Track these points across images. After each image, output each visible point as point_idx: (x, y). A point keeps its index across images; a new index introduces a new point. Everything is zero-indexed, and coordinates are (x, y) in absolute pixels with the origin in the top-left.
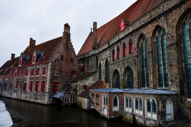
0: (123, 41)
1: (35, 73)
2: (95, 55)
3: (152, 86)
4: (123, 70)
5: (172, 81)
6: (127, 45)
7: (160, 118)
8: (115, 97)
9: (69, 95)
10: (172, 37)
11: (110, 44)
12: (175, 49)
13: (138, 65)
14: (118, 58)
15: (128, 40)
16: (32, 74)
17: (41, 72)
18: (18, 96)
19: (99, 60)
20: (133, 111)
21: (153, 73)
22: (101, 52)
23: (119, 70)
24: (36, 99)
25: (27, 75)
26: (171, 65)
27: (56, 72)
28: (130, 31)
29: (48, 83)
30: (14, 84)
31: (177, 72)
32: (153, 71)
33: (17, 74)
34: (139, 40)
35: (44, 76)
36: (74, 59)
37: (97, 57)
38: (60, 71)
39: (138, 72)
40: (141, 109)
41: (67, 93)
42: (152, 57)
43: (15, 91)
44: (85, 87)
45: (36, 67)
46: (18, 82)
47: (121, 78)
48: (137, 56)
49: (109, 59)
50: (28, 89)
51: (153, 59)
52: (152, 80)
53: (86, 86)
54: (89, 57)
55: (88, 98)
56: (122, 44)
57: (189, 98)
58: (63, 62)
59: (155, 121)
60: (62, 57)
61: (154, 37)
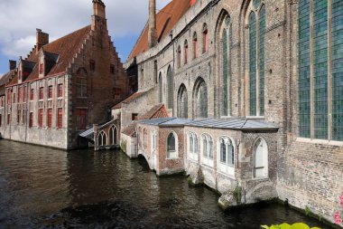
0: (193, 29)
1: (45, 94)
2: (152, 58)
3: (237, 114)
4: (192, 84)
5: (270, 102)
6: (200, 35)
7: (239, 175)
8: (171, 134)
9: (107, 132)
10: (277, 9)
11: (174, 37)
12: (279, 35)
13: (214, 75)
14: (186, 62)
15: (202, 24)
16: (41, 96)
17: (54, 92)
18: (21, 136)
19: (158, 68)
20: (199, 160)
21: (239, 88)
22: (161, 52)
23: (186, 85)
24: (50, 139)
25: (32, 98)
26: (271, 71)
27: (82, 91)
28: (203, 7)
29: (66, 111)
30: (14, 116)
31: (280, 85)
32: (240, 83)
33: (17, 96)
34: (218, 23)
35: (60, 98)
36: (116, 67)
37: (156, 61)
38: (91, 89)
39: (215, 87)
40: (211, 157)
41: (103, 128)
42: (239, 56)
43: (16, 128)
44: (134, 116)
45: (46, 84)
46: (19, 112)
47: (190, 99)
48: (215, 56)
49: (172, 66)
50: (35, 122)
51: (240, 60)
52: (236, 101)
53: (136, 115)
54: (143, 62)
55: (134, 136)
56: (192, 33)
57: (301, 136)
58: (95, 73)
59: (232, 180)
60: (92, 64)
61: (245, 14)
